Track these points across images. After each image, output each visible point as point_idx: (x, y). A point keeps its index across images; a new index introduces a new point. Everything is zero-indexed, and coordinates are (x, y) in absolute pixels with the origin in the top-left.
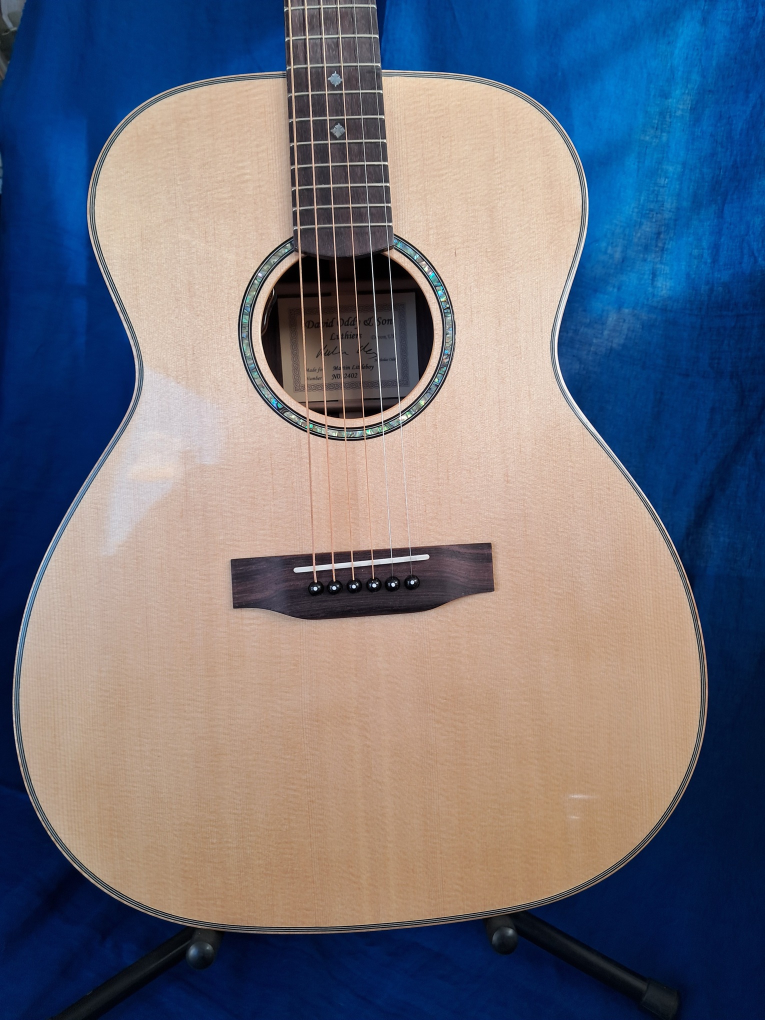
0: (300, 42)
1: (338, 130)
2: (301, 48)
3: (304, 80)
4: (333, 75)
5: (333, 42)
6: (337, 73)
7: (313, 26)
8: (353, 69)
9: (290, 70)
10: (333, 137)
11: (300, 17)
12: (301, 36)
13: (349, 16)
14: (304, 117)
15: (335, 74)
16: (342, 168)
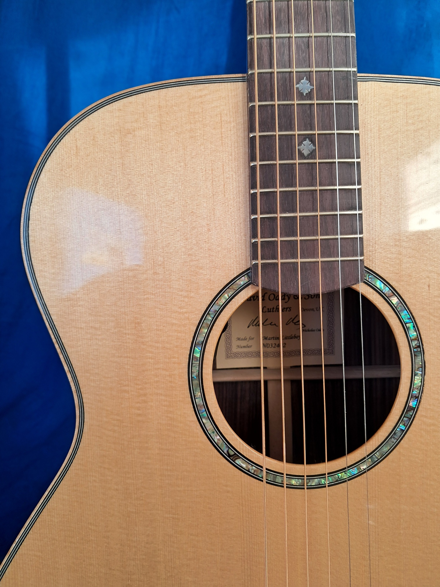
0: (265, 41)
1: (306, 147)
2: (266, 49)
3: (269, 88)
4: (302, 81)
5: (303, 42)
6: (307, 79)
7: (281, 22)
8: (325, 75)
9: (253, 74)
10: (302, 156)
11: (265, 11)
12: (266, 34)
13: (323, 10)
14: (268, 132)
15: (304, 81)
16: (310, 192)
